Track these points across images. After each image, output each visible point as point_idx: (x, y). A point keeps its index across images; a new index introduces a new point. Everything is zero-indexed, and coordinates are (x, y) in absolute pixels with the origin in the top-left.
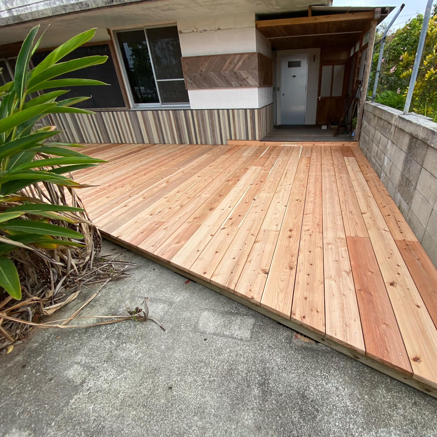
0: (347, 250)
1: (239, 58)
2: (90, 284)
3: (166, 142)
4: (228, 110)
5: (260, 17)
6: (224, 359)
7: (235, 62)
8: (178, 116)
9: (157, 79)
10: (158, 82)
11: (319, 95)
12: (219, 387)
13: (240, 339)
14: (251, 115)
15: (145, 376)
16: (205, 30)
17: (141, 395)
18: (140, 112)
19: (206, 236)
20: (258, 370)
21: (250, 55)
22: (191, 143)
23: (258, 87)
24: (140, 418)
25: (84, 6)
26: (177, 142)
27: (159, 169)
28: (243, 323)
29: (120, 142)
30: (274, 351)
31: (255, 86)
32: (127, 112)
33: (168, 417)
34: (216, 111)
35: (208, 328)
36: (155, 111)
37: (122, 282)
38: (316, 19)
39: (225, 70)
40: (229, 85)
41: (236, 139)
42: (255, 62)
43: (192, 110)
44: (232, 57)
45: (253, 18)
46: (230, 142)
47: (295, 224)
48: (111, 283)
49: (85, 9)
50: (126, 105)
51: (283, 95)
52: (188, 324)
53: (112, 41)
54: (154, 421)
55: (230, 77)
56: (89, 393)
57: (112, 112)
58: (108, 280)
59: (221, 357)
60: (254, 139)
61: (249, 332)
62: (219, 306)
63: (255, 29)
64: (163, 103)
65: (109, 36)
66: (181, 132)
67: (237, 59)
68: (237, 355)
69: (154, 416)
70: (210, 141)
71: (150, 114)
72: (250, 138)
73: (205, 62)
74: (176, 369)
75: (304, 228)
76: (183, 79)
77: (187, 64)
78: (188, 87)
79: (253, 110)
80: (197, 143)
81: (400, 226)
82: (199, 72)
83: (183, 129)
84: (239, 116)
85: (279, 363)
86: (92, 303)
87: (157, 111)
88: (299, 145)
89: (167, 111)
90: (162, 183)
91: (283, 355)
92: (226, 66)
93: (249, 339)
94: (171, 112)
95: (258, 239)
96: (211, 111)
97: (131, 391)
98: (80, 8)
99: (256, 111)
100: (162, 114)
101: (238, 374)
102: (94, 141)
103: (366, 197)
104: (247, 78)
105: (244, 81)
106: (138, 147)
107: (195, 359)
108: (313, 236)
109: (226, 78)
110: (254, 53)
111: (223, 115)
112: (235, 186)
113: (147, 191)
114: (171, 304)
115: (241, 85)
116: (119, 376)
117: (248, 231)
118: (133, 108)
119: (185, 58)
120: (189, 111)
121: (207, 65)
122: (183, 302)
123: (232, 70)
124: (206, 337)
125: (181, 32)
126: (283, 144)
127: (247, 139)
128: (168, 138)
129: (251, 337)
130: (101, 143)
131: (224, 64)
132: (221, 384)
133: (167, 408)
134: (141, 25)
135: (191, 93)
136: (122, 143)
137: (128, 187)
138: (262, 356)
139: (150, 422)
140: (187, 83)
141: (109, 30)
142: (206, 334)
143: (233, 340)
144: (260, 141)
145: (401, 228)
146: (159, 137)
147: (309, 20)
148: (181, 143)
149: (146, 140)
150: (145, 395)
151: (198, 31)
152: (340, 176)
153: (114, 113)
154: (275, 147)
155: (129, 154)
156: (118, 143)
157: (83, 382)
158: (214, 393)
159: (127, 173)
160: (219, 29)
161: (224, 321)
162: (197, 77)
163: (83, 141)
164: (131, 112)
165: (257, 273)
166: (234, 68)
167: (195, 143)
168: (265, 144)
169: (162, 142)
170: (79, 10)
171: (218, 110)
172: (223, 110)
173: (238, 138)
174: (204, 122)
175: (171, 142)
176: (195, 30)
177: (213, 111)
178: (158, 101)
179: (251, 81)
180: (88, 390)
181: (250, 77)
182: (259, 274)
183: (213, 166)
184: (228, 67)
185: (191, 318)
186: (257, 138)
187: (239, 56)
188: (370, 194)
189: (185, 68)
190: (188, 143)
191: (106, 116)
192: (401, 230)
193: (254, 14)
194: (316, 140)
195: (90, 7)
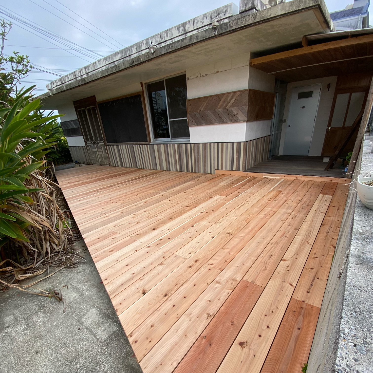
0: (230, 294)
1: (232, 96)
2: (55, 267)
3: (171, 170)
4: (218, 143)
5: (255, 55)
6: (78, 349)
7: (228, 100)
8: (181, 149)
9: (170, 119)
10: (170, 121)
11: (329, 125)
12: (59, 367)
13: (97, 339)
14: (238, 147)
15: (33, 338)
16: (206, 75)
17: (22, 349)
18: (156, 145)
19: (132, 250)
20: (89, 368)
21: (242, 92)
22: (188, 171)
23: (247, 122)
24: (12, 363)
25: (118, 68)
26: (178, 170)
27: (149, 191)
28: (109, 327)
29: (143, 168)
30: (111, 359)
31: (244, 121)
32: (148, 145)
33: (22, 371)
34: (209, 144)
35: (87, 321)
36: (166, 144)
37: (70, 270)
38: (312, 48)
39: (219, 108)
40: (221, 121)
41: (222, 169)
42: (246, 98)
43: (191, 144)
44: (226, 95)
45: (248, 57)
46: (217, 172)
47: (205, 256)
48: (65, 269)
49: (118, 70)
50: (148, 140)
51: (289, 126)
52: (78, 314)
53: (143, 92)
54: (16, 369)
55: (223, 114)
56: (5, 335)
57: (140, 145)
58: (64, 267)
59: (77, 346)
60: (238, 169)
61: (107, 336)
62: (105, 308)
63: (248, 67)
64: (173, 138)
65: (141, 88)
66: (182, 162)
67: (230, 97)
68: (86, 350)
69: (18, 366)
70: (202, 171)
71: (162, 146)
72: (234, 169)
73: (204, 103)
74: (49, 342)
75: (211, 262)
76: (187, 118)
77: (190, 105)
78: (189, 125)
79: (239, 143)
80: (192, 172)
81: (313, 284)
82: (199, 111)
83: (183, 159)
84: (227, 149)
85: (106, 370)
86: (47, 279)
87: (167, 144)
88: (281, 177)
89: (173, 145)
90: (142, 203)
91: (113, 365)
92: (220, 104)
93: (103, 341)
94: (176, 145)
95: (164, 263)
96: (205, 144)
97: (21, 344)
98: (115, 70)
99: (242, 144)
100: (170, 147)
101: (76, 364)
102: (128, 166)
103: (304, 243)
104: (237, 114)
105: (234, 117)
106: (151, 173)
107: (63, 341)
108: (210, 272)
109: (219, 115)
110: (245, 90)
111: (214, 148)
112: (189, 212)
113: (128, 208)
114: (82, 294)
115: (231, 121)
116: (23, 331)
117: (164, 253)
118: (153, 142)
119: (190, 100)
120: (189, 145)
121: (205, 104)
122: (88, 297)
123: (225, 108)
124: (80, 328)
125: (189, 79)
126: (265, 176)
127: (232, 169)
128: (173, 167)
129: (105, 341)
130: (132, 168)
131: (219, 103)
132: (62, 365)
133: (26, 364)
134: (162, 77)
135: (192, 130)
136: (144, 169)
137: (120, 203)
138: (100, 359)
139: (13, 368)
140: (189, 121)
141: (141, 84)
142: (82, 325)
143: (94, 337)
144: (244, 171)
145: (313, 287)
146: (167, 165)
147: (306, 50)
148: (181, 171)
149: (159, 168)
150: (24, 350)
151: (201, 76)
152: (296, 215)
153: (141, 145)
154: (255, 178)
155: (141, 177)
156: (142, 168)
157: (7, 327)
158: (54, 369)
159: (127, 192)
160: (218, 72)
161: (99, 321)
162: (197, 115)
163: (122, 166)
164: (151, 145)
165: (138, 291)
166: (226, 106)
167: (190, 171)
168: (247, 175)
169: (168, 169)
170: (115, 71)
171: (210, 143)
172: (214, 144)
173: (224, 169)
174: (198, 154)
175: (174, 170)
176: (199, 76)
177: (206, 144)
178: (169, 137)
179: (241, 116)
180: (6, 333)
181: (240, 113)
182: (138, 292)
183: (187, 192)
184: (222, 105)
185: (83, 310)
186: (241, 169)
187: (232, 94)
188: (311, 241)
189: (189, 109)
190: (186, 171)
191: (136, 147)
192: (311, 289)
193: (249, 53)
194: (300, 173)
195: (121, 69)
